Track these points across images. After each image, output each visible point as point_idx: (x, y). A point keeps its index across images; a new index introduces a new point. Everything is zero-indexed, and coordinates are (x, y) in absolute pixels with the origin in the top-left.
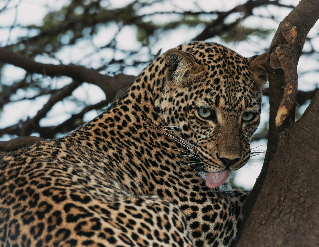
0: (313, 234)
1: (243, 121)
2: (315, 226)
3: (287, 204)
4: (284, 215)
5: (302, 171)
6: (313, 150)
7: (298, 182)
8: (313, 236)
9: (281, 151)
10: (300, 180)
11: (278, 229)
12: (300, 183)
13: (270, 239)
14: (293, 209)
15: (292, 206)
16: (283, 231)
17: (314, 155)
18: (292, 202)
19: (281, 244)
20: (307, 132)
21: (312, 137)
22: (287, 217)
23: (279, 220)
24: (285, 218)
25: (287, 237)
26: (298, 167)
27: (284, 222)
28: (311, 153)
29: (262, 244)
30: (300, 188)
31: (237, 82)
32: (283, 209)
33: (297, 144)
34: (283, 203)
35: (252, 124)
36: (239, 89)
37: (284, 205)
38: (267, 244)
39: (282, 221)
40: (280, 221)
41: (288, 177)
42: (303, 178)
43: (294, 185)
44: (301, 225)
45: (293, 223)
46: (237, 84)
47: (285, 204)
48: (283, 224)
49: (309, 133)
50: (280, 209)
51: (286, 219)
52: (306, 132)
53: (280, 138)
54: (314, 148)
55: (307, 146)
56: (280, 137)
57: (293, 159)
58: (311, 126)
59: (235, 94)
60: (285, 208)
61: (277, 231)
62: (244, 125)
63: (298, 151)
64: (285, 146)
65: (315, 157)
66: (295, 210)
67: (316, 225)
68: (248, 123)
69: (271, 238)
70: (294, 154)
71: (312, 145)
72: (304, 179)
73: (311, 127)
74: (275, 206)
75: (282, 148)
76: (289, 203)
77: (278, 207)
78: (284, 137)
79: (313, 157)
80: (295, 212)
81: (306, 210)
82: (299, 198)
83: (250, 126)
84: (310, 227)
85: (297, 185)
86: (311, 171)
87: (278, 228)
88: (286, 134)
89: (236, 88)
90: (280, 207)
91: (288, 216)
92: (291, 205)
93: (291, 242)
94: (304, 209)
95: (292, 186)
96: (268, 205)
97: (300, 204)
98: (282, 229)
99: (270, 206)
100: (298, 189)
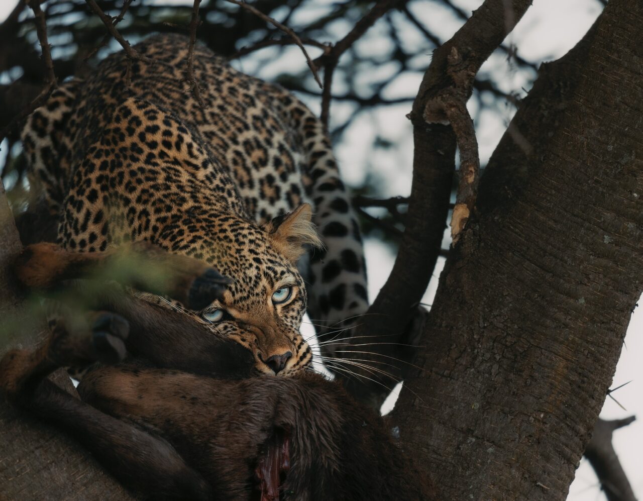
0: (531, 395)
1: (275, 303)
2: (533, 383)
3: (485, 346)
4: (482, 363)
5: (509, 294)
6: (527, 262)
7: (502, 311)
8: (532, 398)
9: (468, 260)
10: (506, 309)
11: (472, 385)
12: (505, 314)
13: (460, 400)
14: (495, 354)
15: (493, 349)
16: (480, 388)
17: (528, 270)
18: (494, 342)
19: (479, 409)
20: (516, 233)
21: (525, 241)
22: (486, 366)
23: (472, 370)
24: (482, 368)
25: (489, 397)
26: (501, 288)
27: (482, 374)
28: (524, 267)
29: (447, 407)
30: (506, 321)
31: (241, 256)
32: (478, 352)
33: (499, 251)
34: (478, 343)
35: (290, 304)
36: (247, 265)
37: (480, 346)
38: (454, 407)
39: (478, 372)
40: (474, 372)
41: (484, 302)
42: (511, 305)
43: (495, 317)
44: (511, 380)
45: (497, 376)
46: (241, 260)
47: (481, 344)
48: (480, 377)
49: (520, 235)
50: (474, 353)
51: (484, 369)
52: (514, 234)
53: (465, 239)
54: (528, 260)
55: (517, 256)
56: (466, 237)
57: (492, 275)
58: (524, 224)
59: (245, 273)
60: (482, 351)
61: (471, 388)
62: (279, 307)
63: (501, 263)
64: (474, 252)
65: (532, 274)
66: (499, 355)
67: (536, 380)
68: (284, 305)
69: (462, 398)
70: (493, 267)
71: (526, 255)
72: (511, 307)
73: (523, 226)
74: (465, 348)
75: (470, 256)
76: (488, 344)
77: (469, 350)
78: (472, 238)
79: (528, 273)
80: (500, 359)
81: (519, 357)
82: (505, 338)
83: (288, 308)
84: (526, 383)
85: (500, 316)
86: (523, 296)
87: (472, 383)
88: (474, 234)
89: (241, 265)
90: (473, 350)
91: (488, 365)
92: (491, 348)
93: (495, 406)
94: (516, 356)
95: (492, 317)
96: (451, 345)
97: (506, 347)
98: (479, 385)
99: (455, 347)
100: (503, 323)
